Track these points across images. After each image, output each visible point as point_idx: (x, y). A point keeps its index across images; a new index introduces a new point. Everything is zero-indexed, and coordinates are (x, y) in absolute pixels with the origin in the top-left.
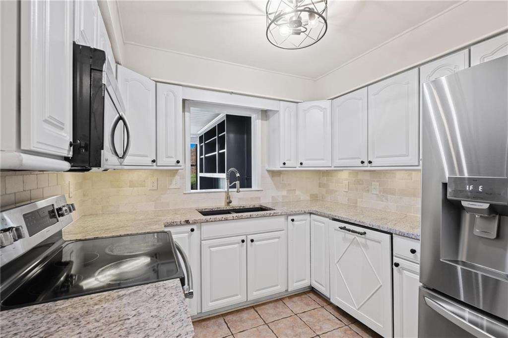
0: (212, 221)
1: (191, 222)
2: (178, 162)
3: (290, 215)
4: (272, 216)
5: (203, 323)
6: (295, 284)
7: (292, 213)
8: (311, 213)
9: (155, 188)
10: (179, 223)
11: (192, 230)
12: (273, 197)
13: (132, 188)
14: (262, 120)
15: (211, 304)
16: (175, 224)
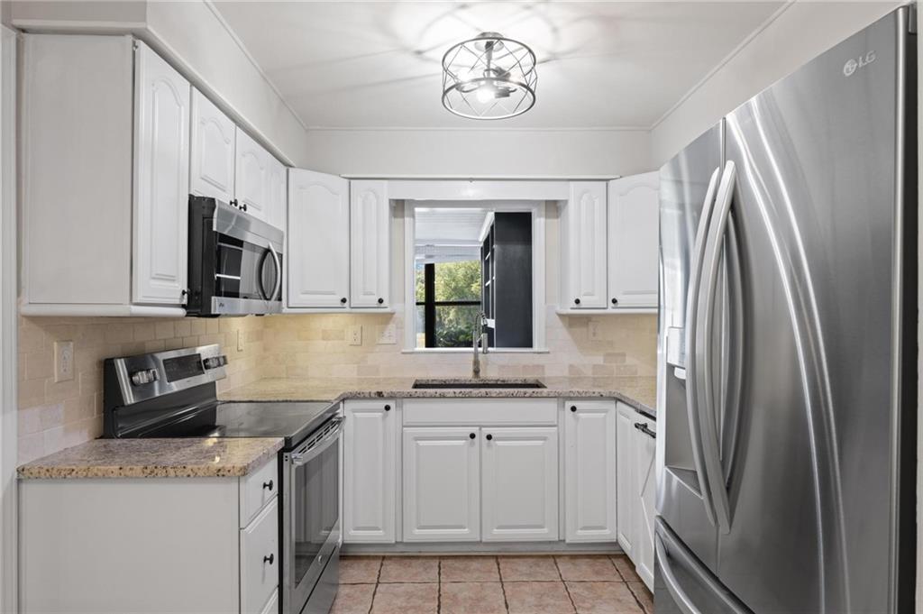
0: (418, 397)
1: (385, 395)
2: (381, 301)
3: (571, 399)
4: (530, 397)
5: (407, 561)
6: (580, 532)
7: (572, 395)
8: (617, 400)
9: (358, 342)
10: (367, 395)
11: (387, 408)
12: (571, 366)
13: (325, 342)
14: (547, 217)
15: (417, 531)
16: (362, 396)
